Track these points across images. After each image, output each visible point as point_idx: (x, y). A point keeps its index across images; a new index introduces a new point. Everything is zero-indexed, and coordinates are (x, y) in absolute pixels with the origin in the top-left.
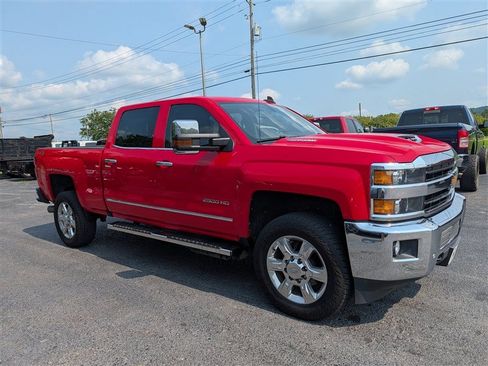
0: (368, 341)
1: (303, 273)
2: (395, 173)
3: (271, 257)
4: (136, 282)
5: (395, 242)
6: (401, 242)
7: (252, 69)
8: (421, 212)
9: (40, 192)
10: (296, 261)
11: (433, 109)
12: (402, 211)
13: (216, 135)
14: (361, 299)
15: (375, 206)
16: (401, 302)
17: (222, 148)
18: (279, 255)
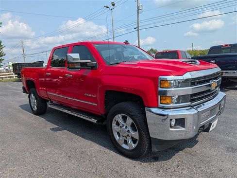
0: (158, 171)
1: (128, 133)
2: (172, 82)
3: (114, 124)
4: (57, 133)
5: (171, 120)
6: (176, 119)
7: (138, 27)
8: (189, 103)
9: (24, 88)
10: (124, 127)
11: (227, 45)
12: (178, 102)
13: (89, 61)
14: (155, 149)
15: (161, 100)
16: (183, 151)
17: (93, 68)
18: (118, 124)
